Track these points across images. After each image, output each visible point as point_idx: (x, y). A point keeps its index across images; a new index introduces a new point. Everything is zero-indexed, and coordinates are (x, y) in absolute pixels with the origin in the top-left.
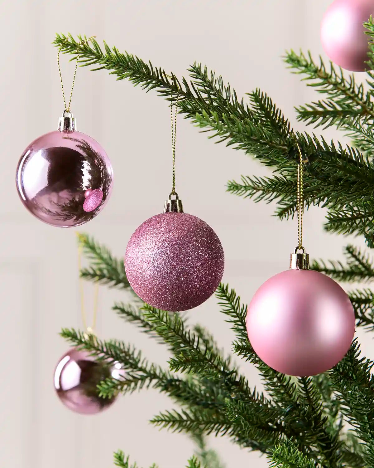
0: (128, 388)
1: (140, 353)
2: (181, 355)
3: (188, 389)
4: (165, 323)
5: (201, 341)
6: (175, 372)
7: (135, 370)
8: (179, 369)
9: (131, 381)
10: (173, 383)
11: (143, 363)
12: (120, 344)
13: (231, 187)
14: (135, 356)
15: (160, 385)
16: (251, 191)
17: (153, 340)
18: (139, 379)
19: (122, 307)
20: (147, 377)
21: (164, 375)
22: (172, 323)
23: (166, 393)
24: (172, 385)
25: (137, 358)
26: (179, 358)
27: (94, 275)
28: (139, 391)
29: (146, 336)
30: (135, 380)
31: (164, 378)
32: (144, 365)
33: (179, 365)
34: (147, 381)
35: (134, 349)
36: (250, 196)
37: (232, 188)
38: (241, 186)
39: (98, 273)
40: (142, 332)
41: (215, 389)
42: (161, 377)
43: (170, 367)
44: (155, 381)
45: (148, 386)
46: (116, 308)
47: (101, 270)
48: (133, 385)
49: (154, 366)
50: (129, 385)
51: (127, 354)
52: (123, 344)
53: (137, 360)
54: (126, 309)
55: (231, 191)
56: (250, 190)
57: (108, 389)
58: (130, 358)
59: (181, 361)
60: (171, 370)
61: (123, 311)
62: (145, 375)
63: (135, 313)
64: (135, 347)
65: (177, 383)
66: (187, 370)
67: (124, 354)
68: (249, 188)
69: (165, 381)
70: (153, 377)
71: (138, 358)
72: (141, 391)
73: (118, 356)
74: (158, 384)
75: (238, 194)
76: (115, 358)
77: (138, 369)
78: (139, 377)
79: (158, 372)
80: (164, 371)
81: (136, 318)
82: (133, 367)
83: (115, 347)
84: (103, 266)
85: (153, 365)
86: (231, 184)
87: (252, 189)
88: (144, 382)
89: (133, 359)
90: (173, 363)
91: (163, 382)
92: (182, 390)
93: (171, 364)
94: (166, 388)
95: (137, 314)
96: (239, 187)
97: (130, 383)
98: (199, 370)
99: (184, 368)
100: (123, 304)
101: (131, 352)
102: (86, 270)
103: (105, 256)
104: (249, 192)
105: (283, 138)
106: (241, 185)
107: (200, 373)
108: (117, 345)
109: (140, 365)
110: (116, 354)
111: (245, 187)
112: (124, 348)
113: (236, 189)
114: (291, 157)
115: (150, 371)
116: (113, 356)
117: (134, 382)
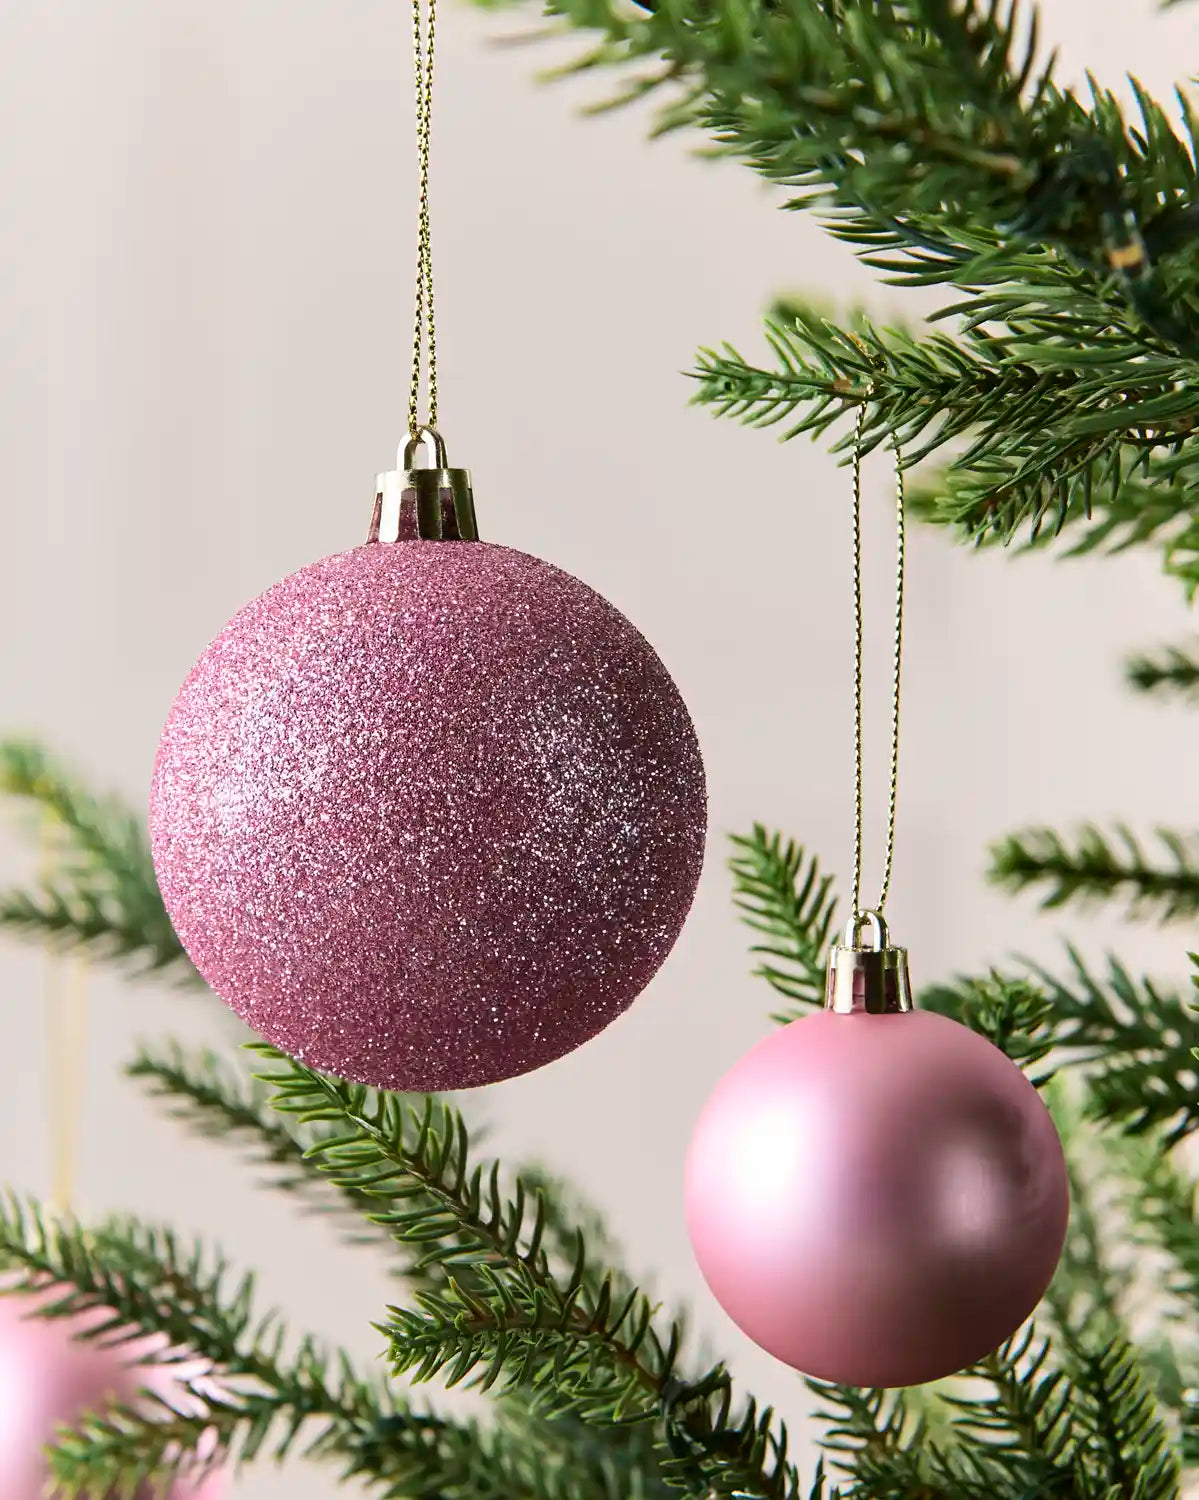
0: (187, 1457)
1: (247, 1287)
2: (448, 1295)
3: (477, 1468)
4: (371, 1122)
5: (549, 1239)
6: (414, 1382)
7: (221, 1368)
8: (440, 1364)
9: (198, 1424)
10: (408, 1436)
11: (260, 1333)
12: (152, 1241)
13: (713, 380)
14: (226, 1297)
15: (341, 1446)
16: (818, 400)
17: (319, 1225)
18: (239, 1414)
19: (171, 1062)
20: (276, 1404)
21: (362, 1398)
22: (410, 1126)
23: (369, 1484)
24: (399, 1447)
25: (232, 1311)
26: (441, 1312)
27: (58, 921)
28: (238, 1473)
29: (286, 1202)
30: (219, 1416)
31: (362, 1410)
32: (267, 1348)
33: (436, 1343)
34: (280, 1423)
35: (222, 1266)
36: (812, 430)
37: (720, 385)
38: (769, 379)
39: (79, 911)
40: (268, 1185)
41: (609, 1468)
42: (348, 1404)
43: (392, 1357)
44: (317, 1425)
45: (282, 1452)
46: (143, 1068)
47: (91, 899)
48: (208, 1440)
49: (317, 1347)
50: (191, 1444)
51: (184, 1287)
52: (170, 1241)
53: (232, 1322)
54: (194, 1074)
55: (717, 406)
56: (809, 397)
57: (86, 1460)
58: (199, 1310)
59: (445, 1325)
60: (397, 1371)
61: (177, 1082)
62: (268, 1392)
63: (236, 1093)
64: (229, 1252)
65: (428, 1436)
66: (479, 1368)
67: (168, 1291)
68: (808, 389)
69: (363, 1424)
70: (306, 1402)
71: (240, 1311)
72: (248, 1469)
73: (140, 1300)
74: (331, 1441)
75: (750, 420)
76: (126, 1306)
77: (235, 1365)
78: (240, 1404)
79: (332, 1384)
80: (361, 1377)
81: (244, 1117)
82: (214, 1350)
83: (128, 1252)
84: (104, 883)
85: (308, 1348)
86: (713, 364)
87: (820, 393)
88: (265, 1429)
89: (213, 1313)
90: (404, 1334)
91: (358, 1431)
92: (449, 1471)
93: (398, 1339)
94: (369, 1460)
95: (246, 1099)
96: (759, 384)
97: (191, 1431)
98: (537, 1369)
99: (465, 1356)
100: (176, 1049)
101: (202, 1282)
102: (23, 897)
103: (116, 837)
104: (805, 409)
105: (994, 103)
106: (762, 374)
107: (545, 1381)
108: (140, 1242)
109: (244, 1346)
110: (133, 1289)
111: (786, 382)
112: (172, 1258)
113: (743, 393)
114: (1043, 223)
115: (294, 1377)
116: (112, 1300)
117: (218, 1425)
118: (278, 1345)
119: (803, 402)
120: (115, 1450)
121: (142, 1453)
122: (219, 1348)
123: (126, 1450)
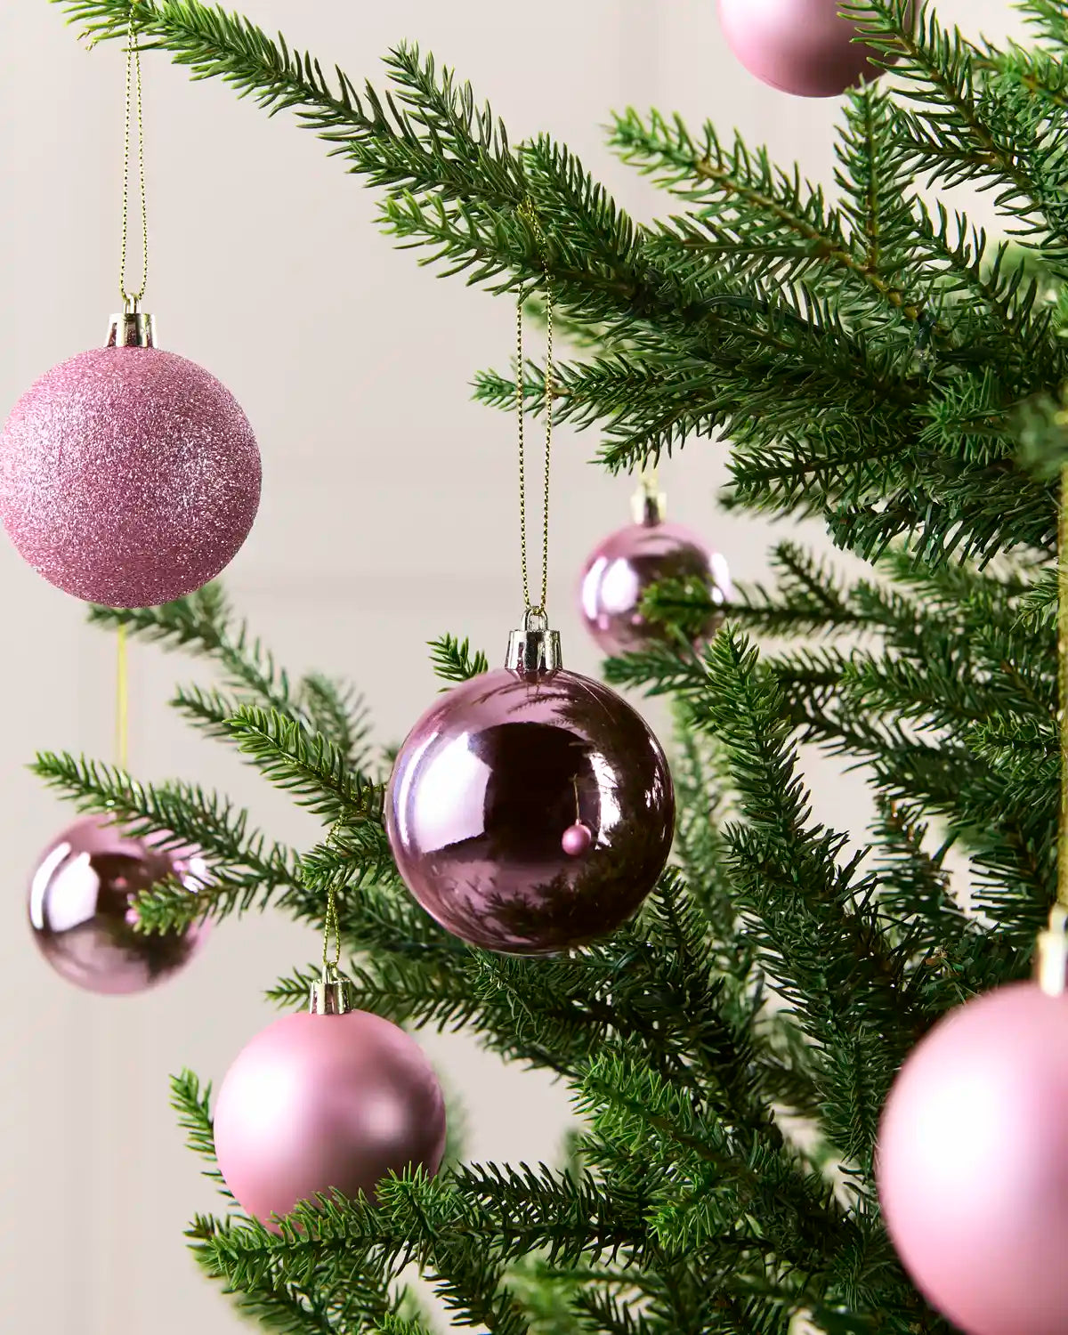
0: (212, 908)
1: (242, 818)
3: (367, 910)
7: (229, 861)
9: (218, 891)
11: (250, 842)
12: (190, 794)
13: (484, 387)
14: (231, 824)
15: (294, 902)
16: (537, 396)
18: (240, 885)
19: (196, 699)
20: (260, 879)
23: (308, 921)
25: (236, 829)
27: (124, 618)
30: (229, 887)
32: (254, 849)
34: (262, 890)
35: (229, 807)
36: (535, 410)
37: (487, 390)
42: (298, 878)
44: (281, 890)
45: (263, 904)
46: (181, 702)
48: (223, 899)
49: (281, 849)
50: (214, 901)
51: (208, 818)
52: (200, 795)
53: (236, 836)
54: (207, 706)
55: (486, 399)
56: (533, 395)
57: (158, 910)
58: (217, 831)
61: (199, 709)
62: (256, 873)
64: (232, 799)
67: (200, 821)
68: (531, 391)
70: (276, 878)
71: (239, 830)
72: (244, 913)
73: (186, 826)
74: (288, 899)
75: (501, 408)
76: (178, 829)
77: (237, 859)
78: (240, 879)
79: (289, 866)
82: (226, 852)
83: (177, 801)
85: (276, 849)
86: (484, 379)
87: (538, 393)
88: (254, 892)
89: (226, 832)
91: (302, 893)
92: (354, 912)
94: (308, 908)
96: (507, 389)
97: (215, 894)
100: (198, 692)
101: (219, 815)
104: (530, 401)
106: (511, 384)
108: (184, 795)
109: (242, 849)
110: (182, 819)
111: (521, 388)
112: (202, 804)
113: (499, 393)
114: (638, 311)
115: (269, 865)
116: (171, 826)
117: (228, 891)
118: (260, 848)
119: (529, 398)
120: (172, 905)
121: (188, 906)
122: (228, 850)
123: (179, 904)
